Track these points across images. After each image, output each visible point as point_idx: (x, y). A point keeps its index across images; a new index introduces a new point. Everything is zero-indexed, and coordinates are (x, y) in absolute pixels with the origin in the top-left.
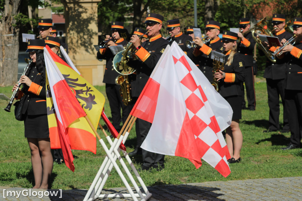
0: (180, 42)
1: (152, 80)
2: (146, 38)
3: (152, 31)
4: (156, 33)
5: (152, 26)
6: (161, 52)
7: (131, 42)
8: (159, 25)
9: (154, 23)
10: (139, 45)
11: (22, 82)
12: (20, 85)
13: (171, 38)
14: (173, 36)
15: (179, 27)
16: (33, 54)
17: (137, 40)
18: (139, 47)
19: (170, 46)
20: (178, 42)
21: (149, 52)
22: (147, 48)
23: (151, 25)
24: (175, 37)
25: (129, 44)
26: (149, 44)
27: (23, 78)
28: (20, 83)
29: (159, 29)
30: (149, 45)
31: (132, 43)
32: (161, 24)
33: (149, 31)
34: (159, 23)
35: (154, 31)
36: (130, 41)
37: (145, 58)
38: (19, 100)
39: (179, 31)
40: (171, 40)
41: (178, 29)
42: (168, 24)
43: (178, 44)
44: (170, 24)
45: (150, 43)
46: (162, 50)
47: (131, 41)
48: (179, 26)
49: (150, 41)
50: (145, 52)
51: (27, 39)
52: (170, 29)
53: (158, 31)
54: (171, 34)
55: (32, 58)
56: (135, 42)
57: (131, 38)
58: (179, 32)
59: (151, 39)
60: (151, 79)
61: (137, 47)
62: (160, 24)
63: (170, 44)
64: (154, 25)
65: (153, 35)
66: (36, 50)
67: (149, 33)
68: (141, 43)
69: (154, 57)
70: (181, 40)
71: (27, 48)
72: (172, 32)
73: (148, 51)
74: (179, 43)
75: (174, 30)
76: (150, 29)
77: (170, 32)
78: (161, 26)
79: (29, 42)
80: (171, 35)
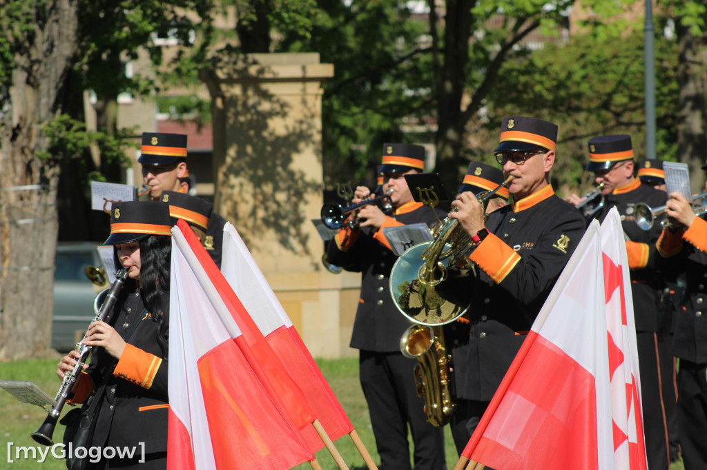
0: (630, 211)
1: (538, 340)
2: (506, 200)
3: (523, 176)
4: (536, 182)
5: (521, 162)
6: (555, 246)
7: (453, 218)
8: (545, 156)
9: (528, 152)
10: (480, 229)
11: (93, 343)
12: (86, 355)
13: (603, 199)
14: (607, 191)
15: (630, 162)
16: (132, 249)
17: (474, 209)
18: (483, 235)
19: (601, 223)
20: (622, 211)
21: (512, 248)
22: (506, 235)
23: (516, 158)
24: (615, 192)
25: (447, 225)
26: (513, 220)
27: (98, 332)
28: (86, 349)
29: (547, 170)
30: (513, 223)
31: (455, 221)
32: (552, 154)
33: (511, 177)
34: (546, 150)
35: (528, 178)
36: (449, 214)
37: (504, 271)
38: (80, 406)
39: (628, 175)
40: (601, 205)
41: (628, 168)
42: (593, 150)
43: (623, 216)
44: (600, 150)
45: (516, 216)
46: (559, 241)
47: (453, 214)
48: (632, 159)
49: (517, 210)
50: (501, 247)
51: (108, 199)
52: (598, 169)
53: (544, 174)
54: (602, 185)
55: (127, 263)
56: (467, 218)
57: (454, 202)
58: (629, 178)
59: (518, 204)
60: (537, 335)
61: (474, 233)
62: (549, 153)
63: (601, 215)
64: (528, 157)
65: (526, 190)
66: (142, 240)
67: (511, 183)
68: (488, 219)
69: (534, 267)
70: (633, 205)
71: (110, 230)
72: (607, 180)
73: (510, 242)
74: (626, 215)
75: (613, 172)
76: (517, 172)
77: (599, 179)
78: (552, 158)
79: (117, 210)
80: (602, 189)
